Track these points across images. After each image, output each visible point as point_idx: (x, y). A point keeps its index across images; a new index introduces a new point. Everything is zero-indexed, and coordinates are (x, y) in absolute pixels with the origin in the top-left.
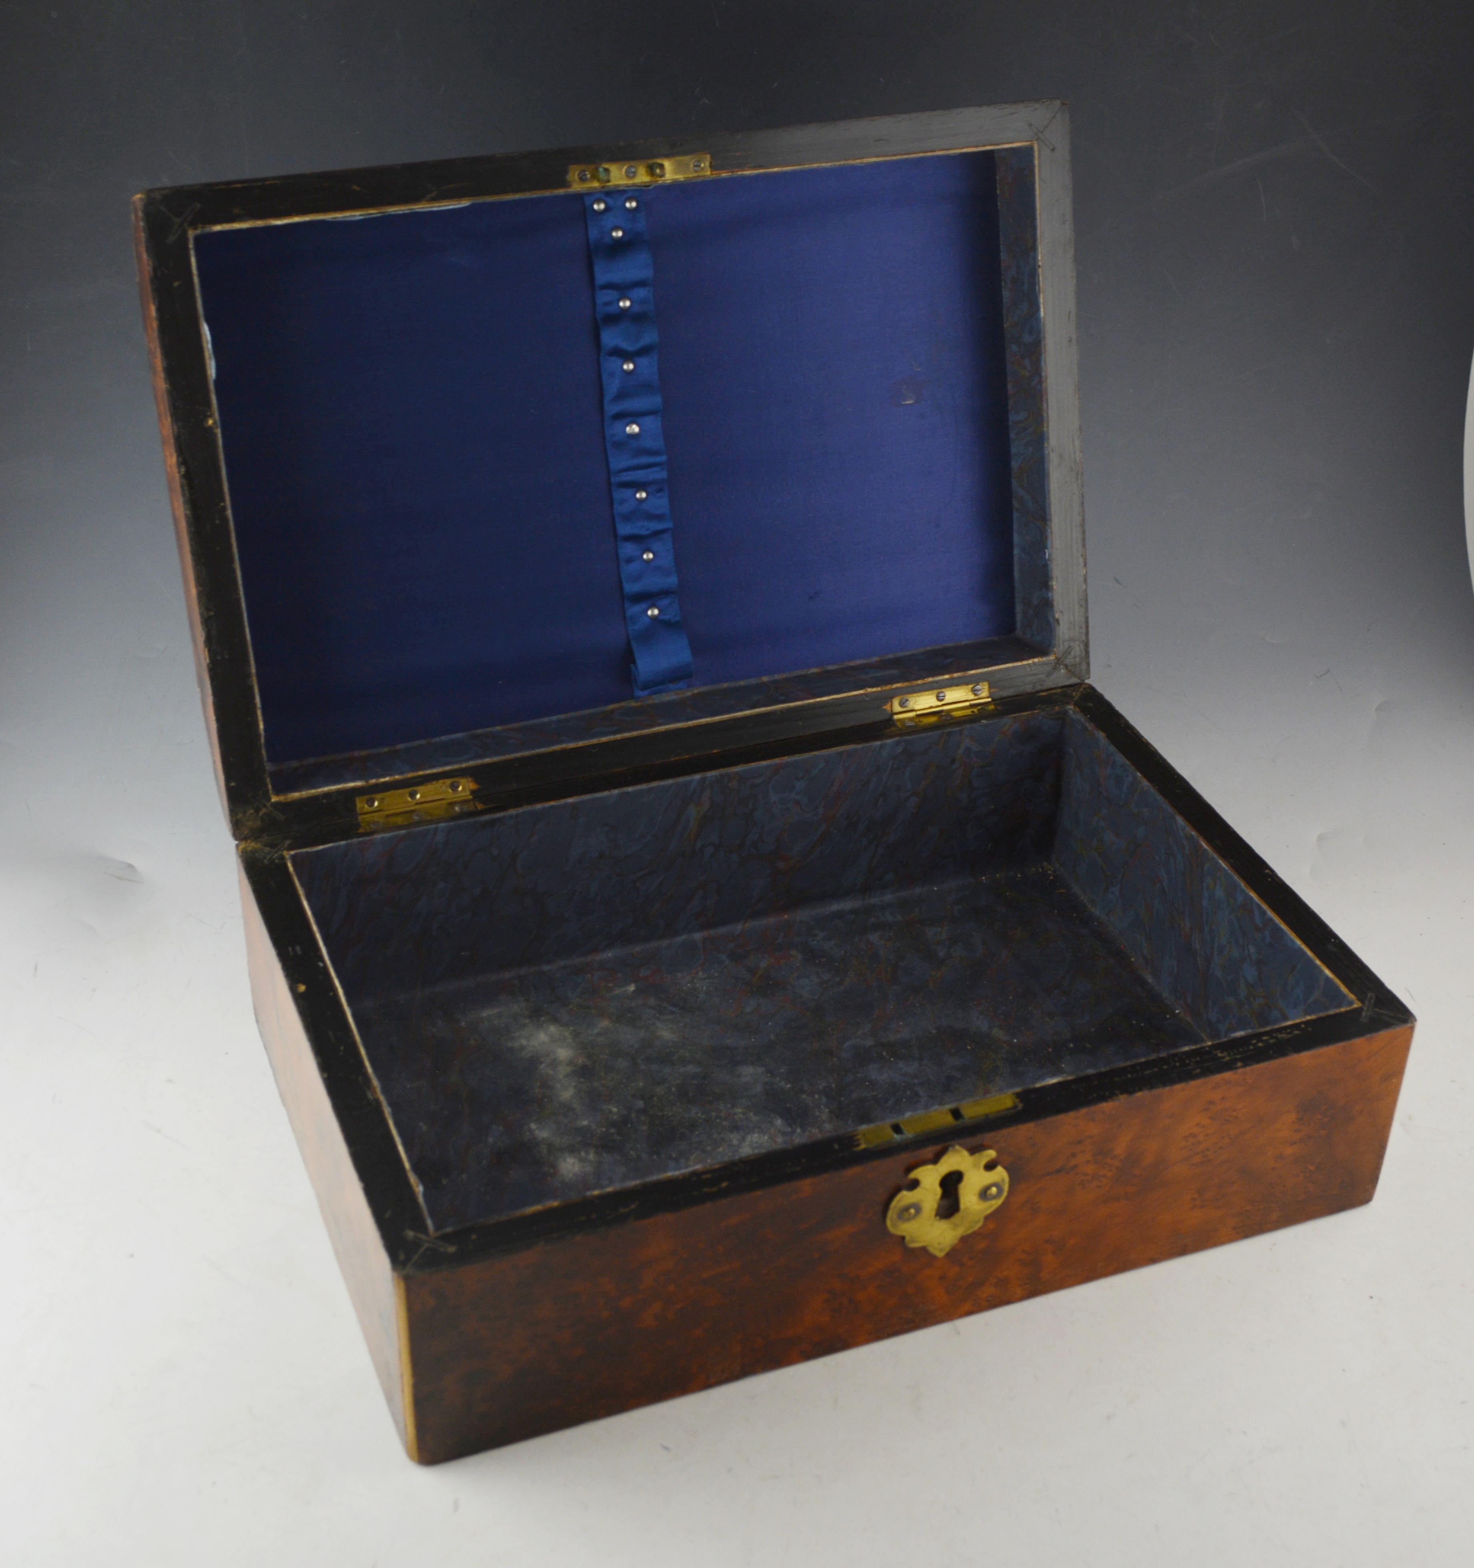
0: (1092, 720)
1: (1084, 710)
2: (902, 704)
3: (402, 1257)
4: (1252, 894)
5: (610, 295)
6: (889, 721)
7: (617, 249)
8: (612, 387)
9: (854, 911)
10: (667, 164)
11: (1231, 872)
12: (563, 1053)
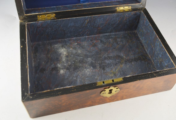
0: (145, 14)
1: (144, 12)
2: (118, 8)
3: (23, 98)
4: (163, 46)
6: (116, 11)
9: (108, 35)
11: (161, 42)
12: (65, 53)
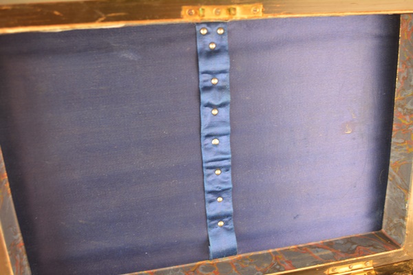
2: (333, 270)
5: (207, 77)
7: (211, 54)
8: (205, 121)
10: (238, 9)
